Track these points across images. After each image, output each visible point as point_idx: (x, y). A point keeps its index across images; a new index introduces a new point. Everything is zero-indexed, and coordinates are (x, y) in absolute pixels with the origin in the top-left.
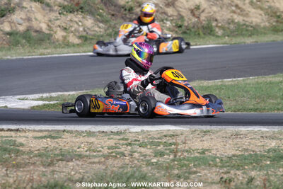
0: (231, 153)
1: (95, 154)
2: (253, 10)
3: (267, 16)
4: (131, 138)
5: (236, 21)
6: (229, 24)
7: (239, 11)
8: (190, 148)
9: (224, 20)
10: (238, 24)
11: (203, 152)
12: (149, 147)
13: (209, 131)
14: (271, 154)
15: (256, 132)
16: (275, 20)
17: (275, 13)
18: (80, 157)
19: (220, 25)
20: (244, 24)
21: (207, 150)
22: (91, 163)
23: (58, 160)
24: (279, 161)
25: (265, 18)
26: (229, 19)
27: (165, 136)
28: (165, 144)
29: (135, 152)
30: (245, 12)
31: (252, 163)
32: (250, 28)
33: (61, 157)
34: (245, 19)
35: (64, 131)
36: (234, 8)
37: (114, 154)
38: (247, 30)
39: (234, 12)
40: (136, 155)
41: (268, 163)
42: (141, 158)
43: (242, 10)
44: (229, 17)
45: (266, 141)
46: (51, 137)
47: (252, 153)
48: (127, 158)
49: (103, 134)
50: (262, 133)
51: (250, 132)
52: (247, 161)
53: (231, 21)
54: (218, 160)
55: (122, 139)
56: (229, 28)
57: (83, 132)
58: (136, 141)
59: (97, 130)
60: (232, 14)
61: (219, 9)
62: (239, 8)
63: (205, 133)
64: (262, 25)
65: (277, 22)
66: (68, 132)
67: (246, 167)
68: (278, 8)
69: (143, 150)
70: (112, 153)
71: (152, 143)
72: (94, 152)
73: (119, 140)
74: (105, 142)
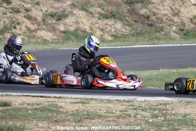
1: (110, 115)
4: (137, 105)
8: (176, 113)
11: (185, 116)
12: (148, 111)
13: (191, 102)
18: (100, 116)
21: (188, 115)
22: (107, 121)
23: (85, 119)
27: (161, 104)
28: (160, 110)
29: (138, 114)
33: (87, 116)
35: (92, 99)
37: (124, 115)
40: (139, 116)
42: (142, 118)
46: (82, 103)
48: (132, 118)
49: (118, 102)
55: (130, 106)
57: (104, 100)
58: (140, 107)
59: (114, 99)
66: (94, 100)
69: (144, 113)
70: (122, 114)
71: (151, 109)
72: (110, 113)
73: (128, 106)
74: (119, 107)
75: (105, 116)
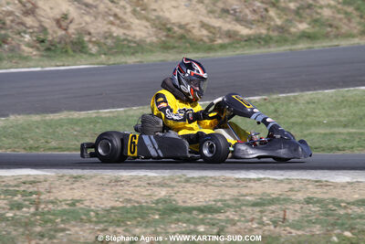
0: (109, 205)
2: (137, 21)
3: (154, 29)
5: (115, 34)
6: (106, 38)
7: (118, 22)
9: (99, 33)
10: (117, 38)
14: (160, 206)
15: (141, 178)
16: (165, 33)
17: (164, 25)
19: (94, 39)
20: (126, 40)
24: (170, 214)
25: (152, 31)
26: (106, 32)
30: (126, 24)
31: (135, 218)
32: (133, 45)
34: (126, 32)
36: (112, 18)
38: (129, 47)
39: (112, 23)
41: (157, 217)
43: (123, 21)
44: (105, 29)
45: (155, 189)
47: (136, 205)
50: (149, 178)
51: (133, 178)
52: (129, 215)
53: (109, 35)
54: (92, 213)
56: (105, 44)
60: (109, 26)
61: (93, 19)
62: (119, 18)
63: (76, 178)
64: (148, 40)
65: (167, 36)
67: (129, 223)
68: (168, 19)
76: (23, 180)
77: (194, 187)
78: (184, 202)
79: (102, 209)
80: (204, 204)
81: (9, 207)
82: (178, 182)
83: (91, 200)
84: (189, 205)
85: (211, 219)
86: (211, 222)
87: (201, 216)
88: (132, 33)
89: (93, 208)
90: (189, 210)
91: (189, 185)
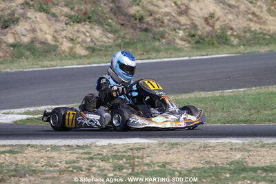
0: (192, 166)
1: (51, 169)
2: (271, 18)
4: (94, 151)
5: (253, 29)
6: (246, 32)
7: (256, 19)
8: (152, 162)
9: (240, 28)
10: (255, 32)
11: (164, 166)
12: (111, 161)
13: (177, 144)
14: (232, 167)
15: (225, 144)
18: (34, 172)
19: (235, 33)
20: (262, 33)
21: (168, 163)
22: (45, 178)
23: (10, 176)
24: (239, 173)
26: (245, 28)
27: (131, 149)
28: (128, 158)
29: (93, 166)
30: (262, 21)
31: (210, 176)
32: (267, 37)
33: (14, 173)
34: (262, 27)
35: (29, 145)
36: (250, 16)
37: (71, 169)
38: (264, 39)
39: (251, 20)
40: (94, 169)
41: (228, 176)
42: (99, 172)
43: (259, 18)
44: (245, 25)
45: (233, 153)
46: (11, 152)
47: (214, 166)
48: (83, 173)
49: (68, 148)
50: (232, 145)
51: (219, 144)
52: (206, 174)
53: (249, 30)
54: (176, 173)
55: (85, 153)
56: (245, 37)
57: (48, 146)
58: (99, 154)
59: (63, 144)
60: (248, 22)
61: (235, 17)
62: (257, 16)
63: (173, 145)
66: (32, 146)
67: (204, 180)
69: (102, 164)
70: (69, 167)
71: (115, 157)
72: (51, 167)
73: (82, 154)
74: (66, 156)
75: (41, 171)
76: (131, 147)
77: (267, 151)
78: (253, 163)
79: (186, 170)
80: (268, 164)
81: (112, 169)
82: (255, 147)
83: (178, 162)
84: (256, 166)
85: (271, 177)
86: (271, 179)
87: (264, 175)
88: (266, 28)
89: (178, 168)
90: (255, 170)
91: (264, 149)
